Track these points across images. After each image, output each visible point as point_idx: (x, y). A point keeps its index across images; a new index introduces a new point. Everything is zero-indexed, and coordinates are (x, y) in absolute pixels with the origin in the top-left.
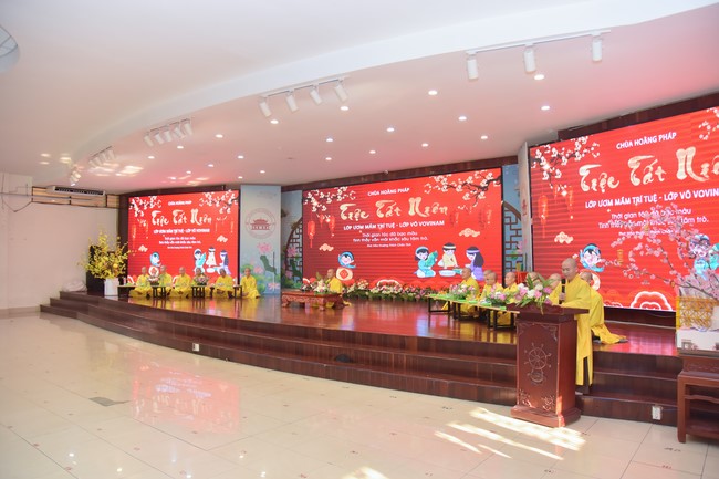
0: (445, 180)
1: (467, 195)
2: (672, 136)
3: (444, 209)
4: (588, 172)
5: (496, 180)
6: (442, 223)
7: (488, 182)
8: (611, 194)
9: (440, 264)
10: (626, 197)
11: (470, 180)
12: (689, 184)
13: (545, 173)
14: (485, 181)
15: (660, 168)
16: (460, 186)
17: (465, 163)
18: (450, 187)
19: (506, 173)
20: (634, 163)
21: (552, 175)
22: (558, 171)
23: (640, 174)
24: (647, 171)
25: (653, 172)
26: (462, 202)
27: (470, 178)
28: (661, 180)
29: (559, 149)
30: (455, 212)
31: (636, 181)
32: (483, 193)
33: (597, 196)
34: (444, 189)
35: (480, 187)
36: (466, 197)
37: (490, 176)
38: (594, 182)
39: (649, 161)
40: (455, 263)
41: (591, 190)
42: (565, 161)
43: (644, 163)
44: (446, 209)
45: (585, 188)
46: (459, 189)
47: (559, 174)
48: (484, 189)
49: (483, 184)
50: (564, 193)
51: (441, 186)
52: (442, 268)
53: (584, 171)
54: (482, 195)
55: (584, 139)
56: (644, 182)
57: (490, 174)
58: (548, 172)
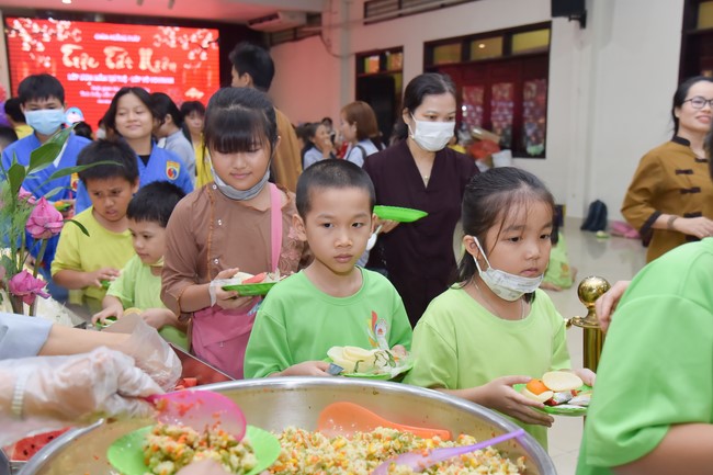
2: (136, 39)
12: (147, 73)
20: (109, 52)
21: (33, 47)
23: (114, 60)
29: (41, 26)
31: (111, 65)
39: (121, 53)
42: (47, 38)
43: (118, 53)
47: (41, 47)
53: (67, 50)
55: (67, 24)
58: (29, 43)
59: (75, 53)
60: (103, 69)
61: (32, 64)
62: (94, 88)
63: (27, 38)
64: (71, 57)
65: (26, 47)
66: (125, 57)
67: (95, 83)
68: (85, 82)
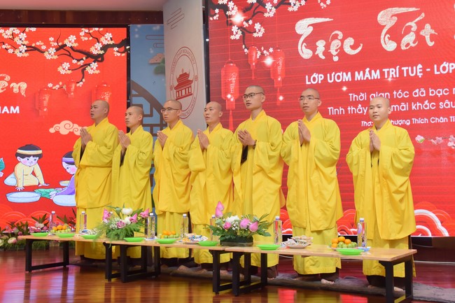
0: (23, 36)
1: (66, 65)
3: (21, 87)
4: (311, 29)
5: (119, 46)
6: (16, 110)
7: (105, 48)
8: (348, 63)
9: (10, 181)
10: (374, 68)
11: (71, 41)
13: (235, 29)
14: (99, 46)
15: (428, 26)
16: (52, 50)
17: (63, 13)
18: (30, 49)
19: (135, 36)
21: (247, 32)
22: (258, 26)
23: (396, 34)
24: (408, 30)
25: (417, 33)
26: (58, 77)
27: (73, 38)
28: (431, 44)
30: (41, 92)
32: (94, 65)
33: (325, 66)
34: (21, 52)
35: (89, 55)
36: (64, 69)
37: (107, 38)
38: (321, 45)
40: (40, 179)
41: (315, 57)
43: (403, 18)
44: (24, 86)
45: (306, 53)
46: (51, 54)
47: (259, 30)
48: (97, 58)
49: (96, 49)
50: (269, 61)
51: (15, 47)
52: (13, 189)
53: (304, 27)
54: (93, 68)
56: (403, 48)
57: (109, 36)
58: (241, 27)
59: (319, 32)
60: (373, 56)
61: (243, 63)
62: (353, 96)
63: (238, 18)
64: (311, 42)
65: (236, 35)
66: (421, 26)
67: (355, 86)
68: (338, 86)
